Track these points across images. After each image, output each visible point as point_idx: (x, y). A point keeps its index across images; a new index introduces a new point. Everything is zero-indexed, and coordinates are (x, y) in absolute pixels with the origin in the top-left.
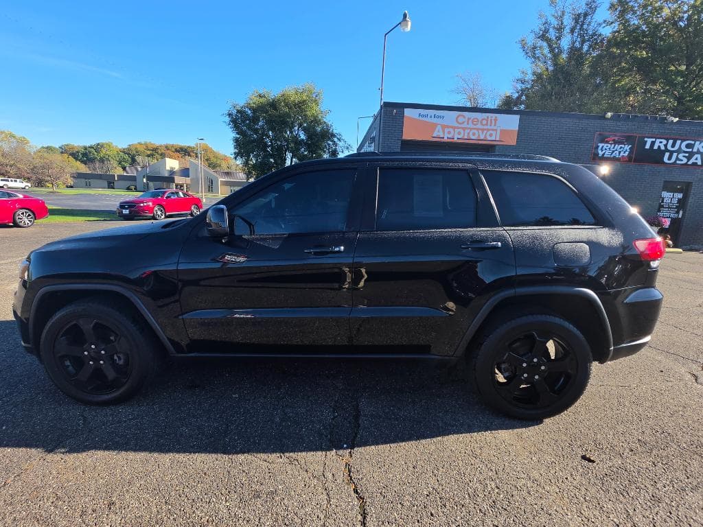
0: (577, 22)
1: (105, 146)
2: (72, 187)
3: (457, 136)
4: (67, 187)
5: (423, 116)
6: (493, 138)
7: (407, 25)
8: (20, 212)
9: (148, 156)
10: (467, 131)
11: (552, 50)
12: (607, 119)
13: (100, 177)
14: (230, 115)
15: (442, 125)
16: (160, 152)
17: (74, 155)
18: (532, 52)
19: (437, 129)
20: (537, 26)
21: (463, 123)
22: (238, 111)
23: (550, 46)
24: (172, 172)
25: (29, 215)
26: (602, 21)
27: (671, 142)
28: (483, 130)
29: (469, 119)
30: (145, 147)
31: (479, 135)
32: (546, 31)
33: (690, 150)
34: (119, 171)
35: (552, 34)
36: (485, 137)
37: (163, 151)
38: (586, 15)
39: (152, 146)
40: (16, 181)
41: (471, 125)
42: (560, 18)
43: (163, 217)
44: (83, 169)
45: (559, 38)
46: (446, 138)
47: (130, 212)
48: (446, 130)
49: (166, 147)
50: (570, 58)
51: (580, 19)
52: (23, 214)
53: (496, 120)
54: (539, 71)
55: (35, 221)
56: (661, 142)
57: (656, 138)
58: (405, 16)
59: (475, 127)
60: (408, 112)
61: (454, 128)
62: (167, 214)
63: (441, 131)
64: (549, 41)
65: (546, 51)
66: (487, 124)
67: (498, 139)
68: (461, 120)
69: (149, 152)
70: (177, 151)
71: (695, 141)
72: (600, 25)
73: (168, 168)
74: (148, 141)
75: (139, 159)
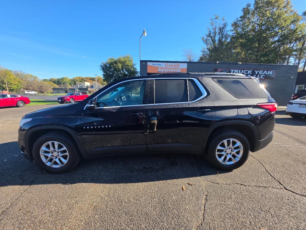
0: (220, 31)
1: (65, 78)
2: (52, 93)
3: (166, 71)
4: (51, 93)
5: (154, 65)
6: (179, 71)
7: (145, 34)
8: (19, 102)
9: (80, 81)
10: (169, 69)
11: (213, 41)
12: (217, 64)
13: (62, 89)
14: (101, 66)
15: (161, 68)
16: (84, 80)
17: (54, 82)
18: (206, 42)
19: (159, 69)
20: (207, 33)
21: (168, 66)
22: (104, 65)
23: (212, 39)
24: (87, 87)
25: (23, 103)
26: (229, 30)
27: (240, 71)
28: (175, 69)
29: (170, 65)
30: (79, 78)
31: (174, 70)
32: (210, 34)
33: (247, 73)
34: (70, 87)
35: (212, 35)
36: (176, 71)
38: (223, 28)
39: (81, 78)
40: (32, 92)
41: (170, 67)
42: (215, 29)
43: (74, 102)
44: (57, 86)
45: (215, 36)
46: (162, 72)
47: (61, 101)
48: (162, 69)
49: (87, 78)
50: (219, 43)
51: (221, 30)
52: (20, 102)
53: (179, 65)
54: (209, 48)
55: (25, 105)
56: (236, 71)
57: (235, 70)
58: (144, 31)
59: (172, 68)
60: (149, 63)
61: (165, 68)
62: (75, 101)
63: (160, 70)
64: (211, 37)
65: (211, 41)
66: (176, 67)
67: (180, 72)
68: (167, 65)
69: (80, 80)
70: (90, 79)
71: (248, 70)
72: (228, 31)
73: (86, 85)
74: (80, 76)
75: (77, 82)
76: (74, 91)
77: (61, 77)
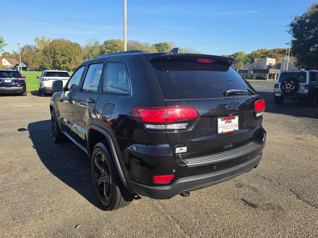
1: (239, 54)
24: (270, 67)
30: (261, 52)
37: (271, 54)
39: (265, 51)
69: (262, 55)
70: (280, 52)
73: (267, 64)
74: (264, 48)
75: (256, 60)
76: (245, 74)
77: (234, 53)
